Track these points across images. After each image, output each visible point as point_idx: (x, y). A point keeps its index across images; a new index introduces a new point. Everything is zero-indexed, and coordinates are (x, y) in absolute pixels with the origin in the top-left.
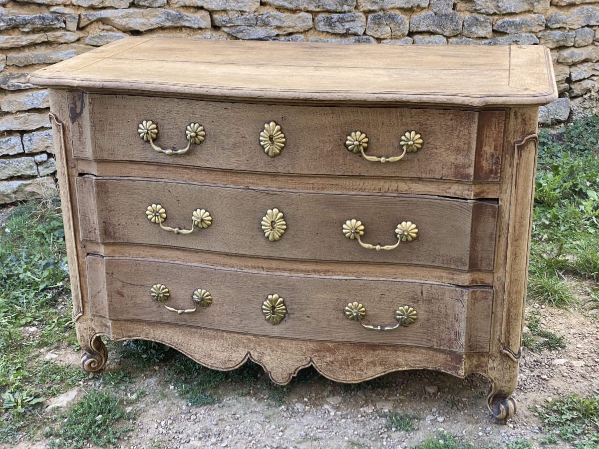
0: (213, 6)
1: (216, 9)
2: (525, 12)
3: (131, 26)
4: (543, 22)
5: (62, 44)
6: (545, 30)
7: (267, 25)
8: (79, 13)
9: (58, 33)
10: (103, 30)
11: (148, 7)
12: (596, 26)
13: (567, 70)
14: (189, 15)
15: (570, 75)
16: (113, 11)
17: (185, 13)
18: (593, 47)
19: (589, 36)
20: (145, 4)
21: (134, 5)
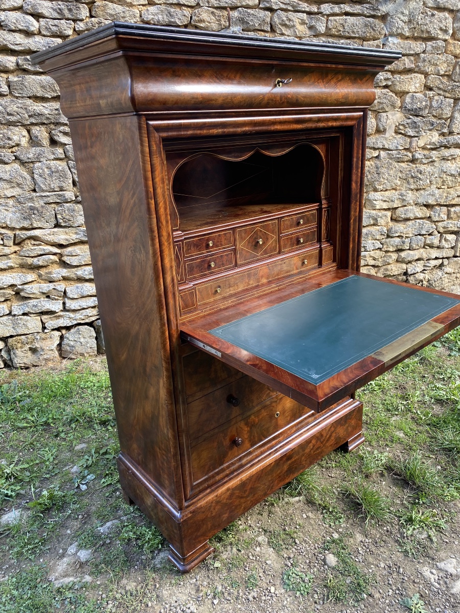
2: (371, 225)
3: (56, 241)
4: (385, 233)
5: (2, 256)
6: (387, 238)
8: (14, 233)
10: (34, 245)
11: (69, 227)
12: (425, 235)
13: (404, 266)
15: (407, 270)
16: (41, 230)
18: (424, 249)
19: (420, 242)
20: (67, 224)
21: (57, 225)
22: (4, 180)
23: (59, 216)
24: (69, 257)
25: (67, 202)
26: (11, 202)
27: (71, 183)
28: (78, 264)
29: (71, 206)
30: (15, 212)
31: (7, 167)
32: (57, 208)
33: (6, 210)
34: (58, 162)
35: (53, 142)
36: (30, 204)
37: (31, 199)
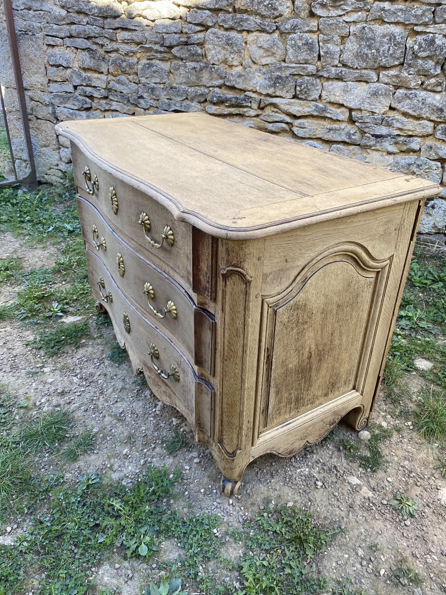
0: (351, 105)
1: (353, 107)
3: (290, 111)
5: (248, 117)
7: (390, 126)
8: (260, 98)
9: (245, 110)
10: (273, 111)
11: (305, 100)
14: (333, 109)
16: (281, 99)
17: (330, 107)
20: (303, 97)
21: (295, 97)
22: (263, 48)
23: (298, 88)
24: (297, 128)
25: (308, 76)
26: (264, 70)
27: (317, 57)
28: (304, 137)
29: (310, 80)
30: (265, 79)
31: (267, 37)
32: (300, 80)
33: (259, 76)
34: (311, 35)
35: (312, 15)
36: (278, 74)
37: (280, 69)
